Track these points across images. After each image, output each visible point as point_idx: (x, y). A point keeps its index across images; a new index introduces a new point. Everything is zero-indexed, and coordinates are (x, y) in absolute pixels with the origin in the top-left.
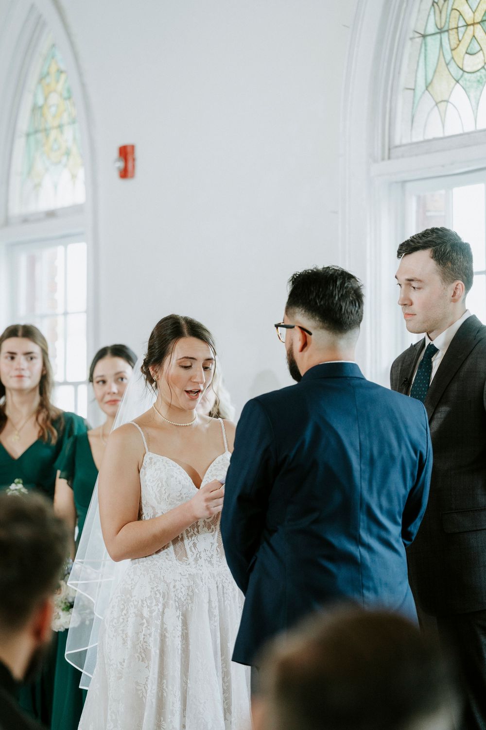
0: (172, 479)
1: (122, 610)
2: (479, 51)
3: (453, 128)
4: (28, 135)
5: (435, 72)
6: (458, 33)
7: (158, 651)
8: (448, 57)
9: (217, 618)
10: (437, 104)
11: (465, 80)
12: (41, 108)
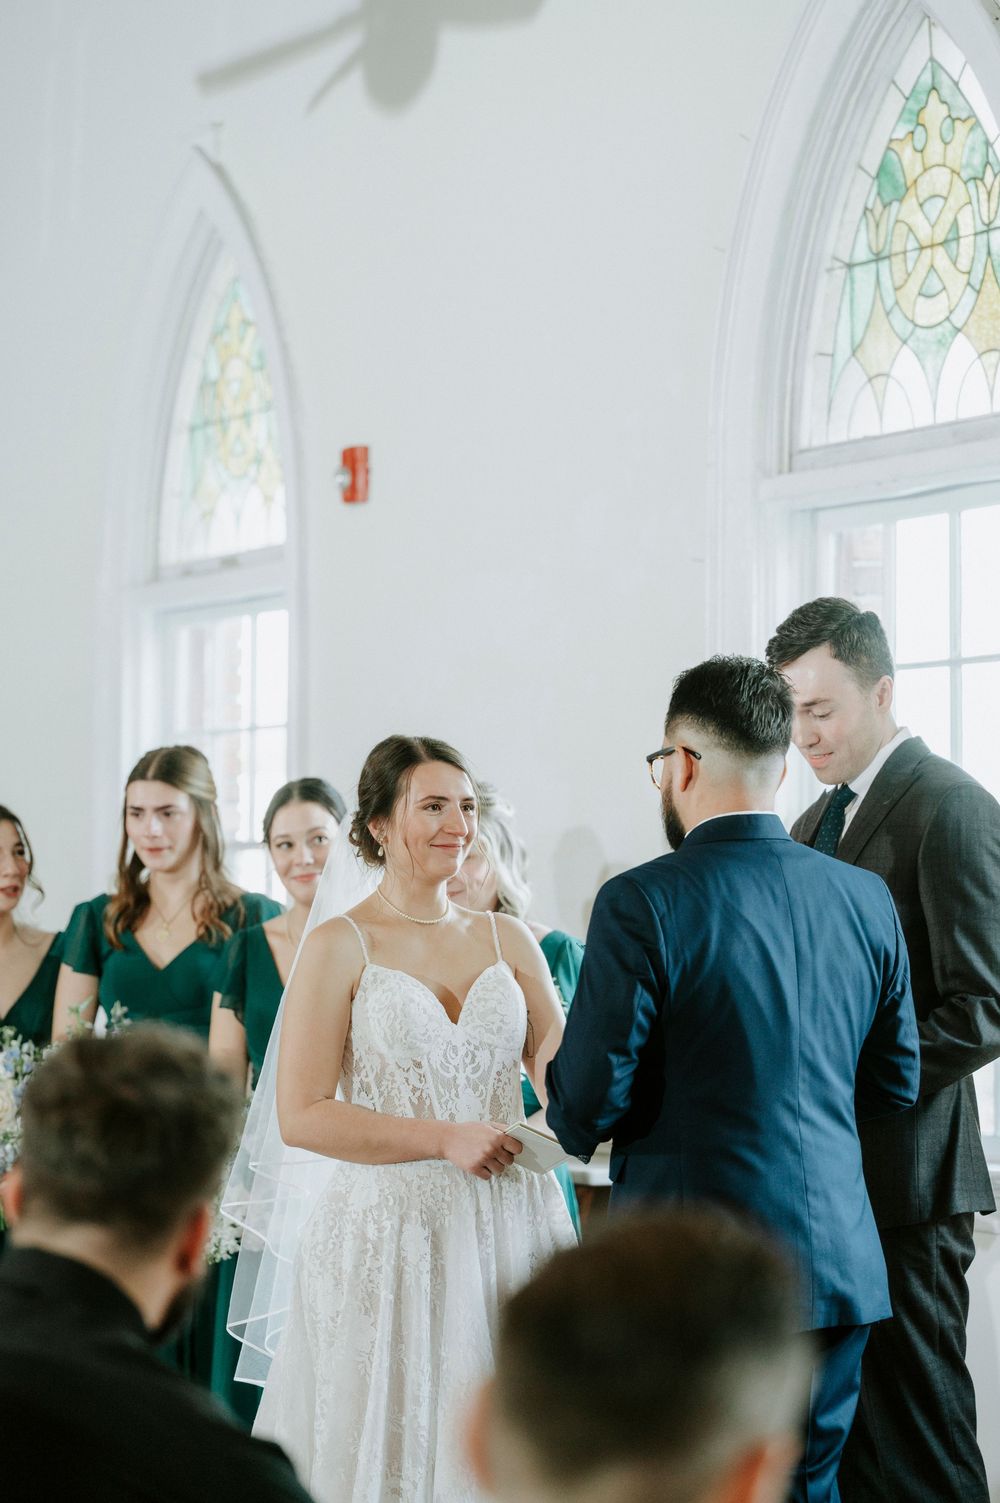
0: (412, 1005)
1: (331, 1229)
2: (941, 291)
3: (897, 420)
4: (192, 429)
5: (868, 325)
6: (905, 261)
7: (391, 1297)
8: (890, 302)
9: (492, 1240)
10: (870, 380)
11: (918, 339)
12: (215, 384)
